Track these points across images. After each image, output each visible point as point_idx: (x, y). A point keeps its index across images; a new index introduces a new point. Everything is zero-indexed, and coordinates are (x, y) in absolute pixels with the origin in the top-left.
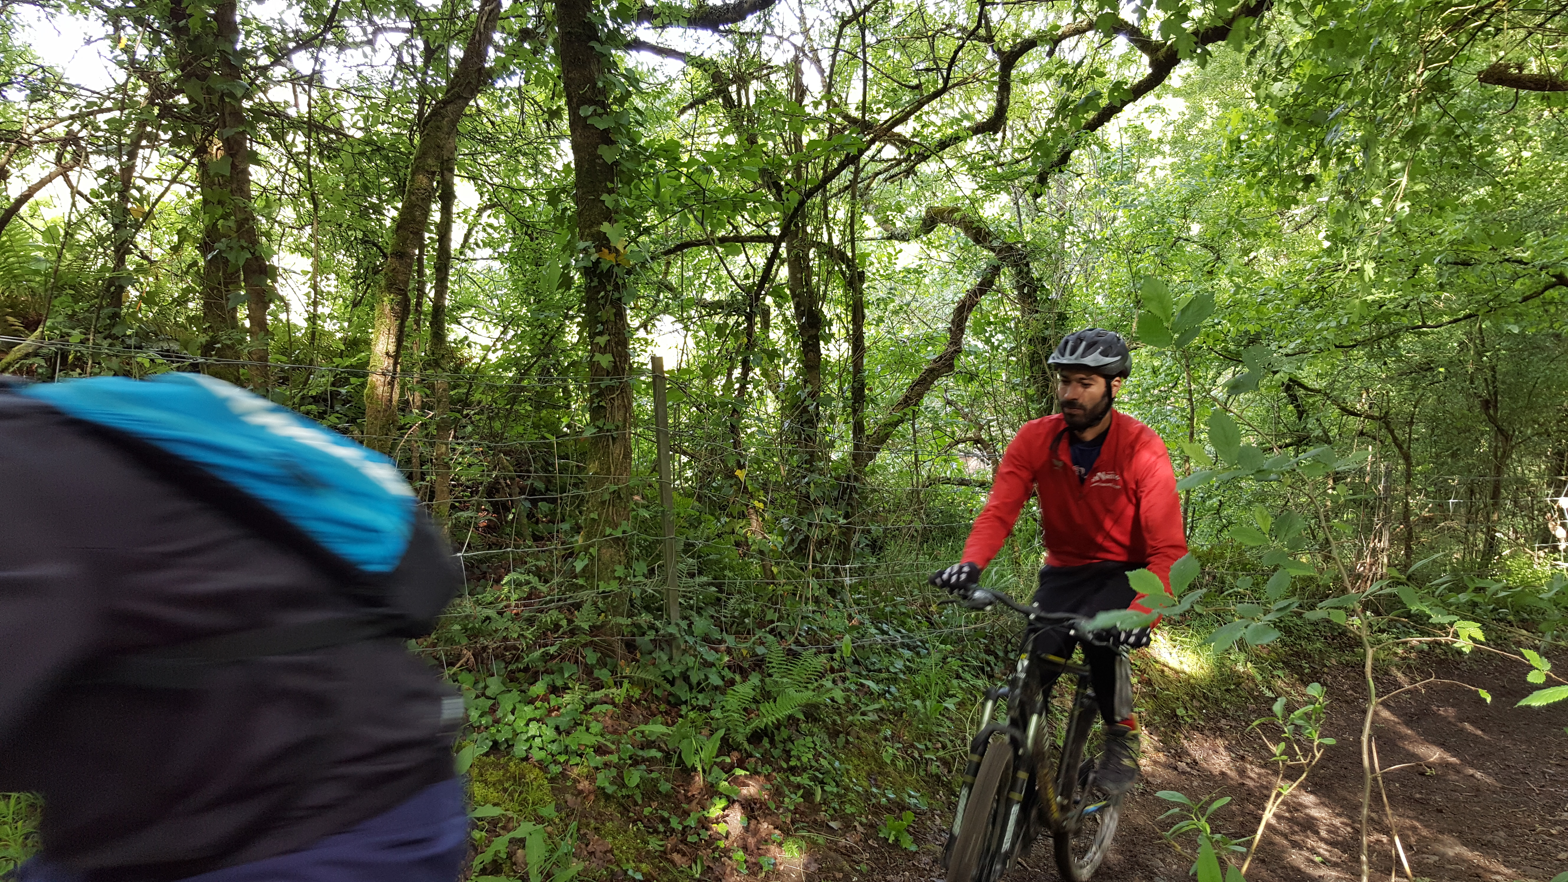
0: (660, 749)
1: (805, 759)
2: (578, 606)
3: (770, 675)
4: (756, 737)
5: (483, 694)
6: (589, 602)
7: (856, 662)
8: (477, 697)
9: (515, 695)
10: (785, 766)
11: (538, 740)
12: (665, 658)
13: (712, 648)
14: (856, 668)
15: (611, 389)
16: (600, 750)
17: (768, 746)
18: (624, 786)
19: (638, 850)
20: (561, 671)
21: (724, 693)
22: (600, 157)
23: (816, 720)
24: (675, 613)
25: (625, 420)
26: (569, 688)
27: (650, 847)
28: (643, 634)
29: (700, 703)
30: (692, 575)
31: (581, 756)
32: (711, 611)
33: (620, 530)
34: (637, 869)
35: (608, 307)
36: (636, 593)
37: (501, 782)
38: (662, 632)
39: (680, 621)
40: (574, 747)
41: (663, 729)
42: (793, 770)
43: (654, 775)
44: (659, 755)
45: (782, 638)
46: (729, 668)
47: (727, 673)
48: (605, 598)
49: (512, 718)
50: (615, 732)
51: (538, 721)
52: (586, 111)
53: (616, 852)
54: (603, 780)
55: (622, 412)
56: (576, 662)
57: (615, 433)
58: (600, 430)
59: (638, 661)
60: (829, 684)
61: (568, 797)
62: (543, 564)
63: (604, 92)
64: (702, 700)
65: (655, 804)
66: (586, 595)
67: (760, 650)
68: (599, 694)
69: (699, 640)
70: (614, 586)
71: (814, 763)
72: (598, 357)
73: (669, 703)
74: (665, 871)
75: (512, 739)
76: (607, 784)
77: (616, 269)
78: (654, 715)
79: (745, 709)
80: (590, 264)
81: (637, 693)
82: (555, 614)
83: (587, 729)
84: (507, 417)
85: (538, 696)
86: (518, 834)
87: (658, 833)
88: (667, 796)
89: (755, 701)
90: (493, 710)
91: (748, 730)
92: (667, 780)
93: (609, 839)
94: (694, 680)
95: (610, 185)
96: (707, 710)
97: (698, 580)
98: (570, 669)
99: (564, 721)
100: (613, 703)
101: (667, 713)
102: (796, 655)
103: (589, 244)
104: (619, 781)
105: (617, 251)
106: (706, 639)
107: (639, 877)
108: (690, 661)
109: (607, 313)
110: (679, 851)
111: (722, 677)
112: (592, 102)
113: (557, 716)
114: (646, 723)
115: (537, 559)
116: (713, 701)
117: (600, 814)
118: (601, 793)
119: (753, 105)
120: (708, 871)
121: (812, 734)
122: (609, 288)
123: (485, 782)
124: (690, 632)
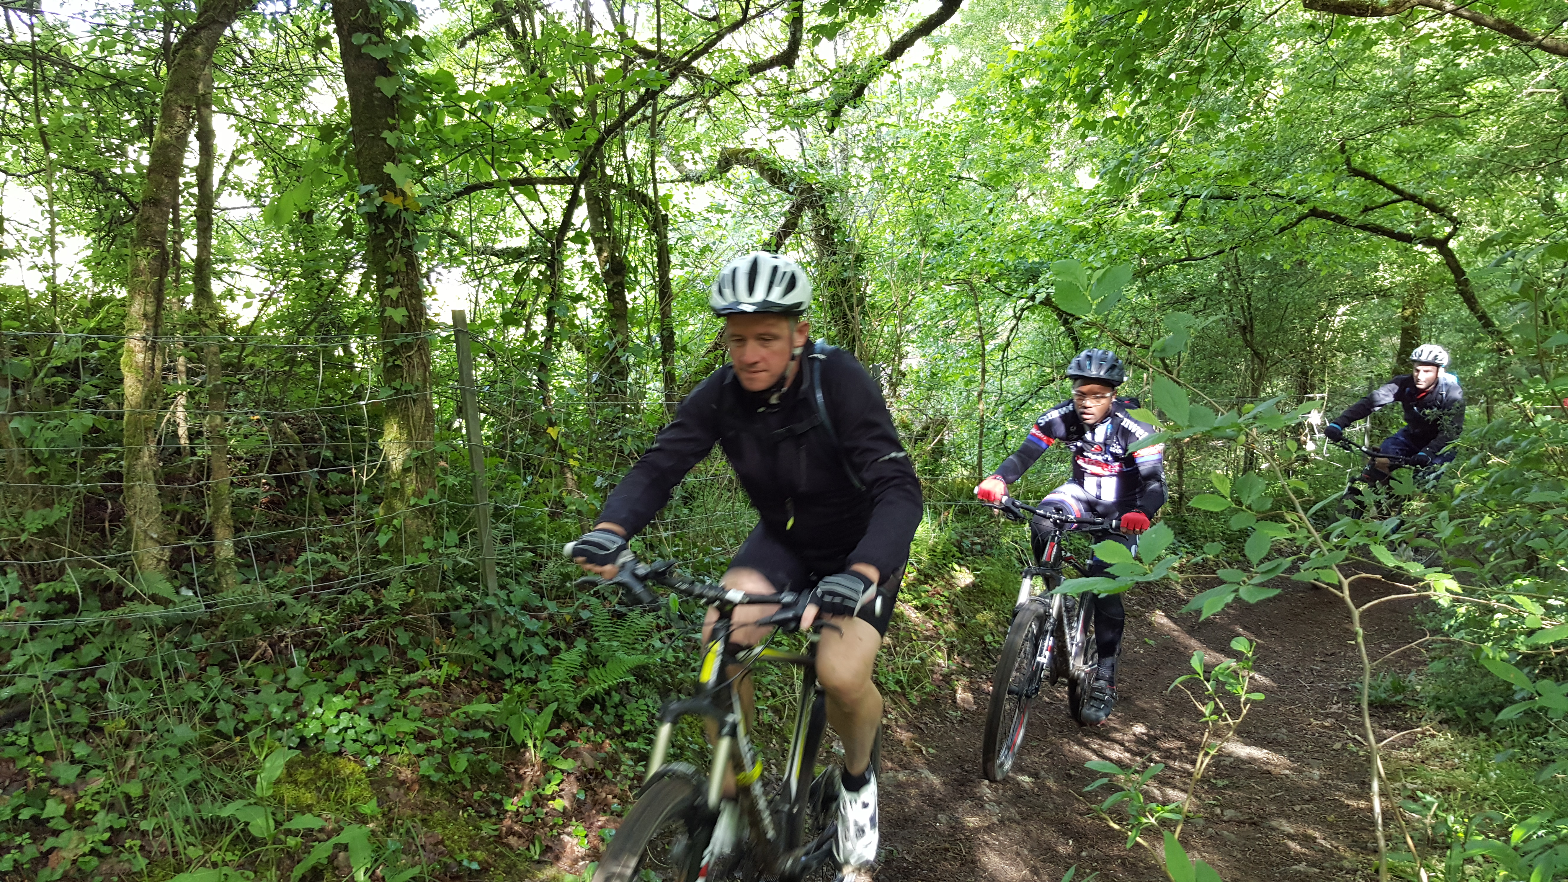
0: (486, 729)
1: (638, 723)
2: (385, 584)
3: (596, 640)
4: (586, 706)
5: (285, 688)
6: (398, 579)
7: (682, 617)
8: (278, 691)
9: (321, 686)
10: (618, 731)
11: (351, 733)
12: (484, 631)
13: (532, 617)
14: (682, 623)
15: (408, 346)
16: (420, 736)
17: (600, 713)
18: (449, 771)
19: (470, 837)
20: (370, 656)
21: (549, 662)
22: (379, 90)
23: (646, 681)
24: (492, 584)
25: (425, 380)
26: (380, 673)
27: (483, 833)
28: (458, 608)
29: (525, 675)
30: (505, 541)
31: (400, 744)
32: (528, 577)
33: (426, 498)
34: (472, 859)
35: (398, 255)
36: (447, 565)
37: (311, 780)
38: (479, 604)
39: (498, 592)
40: (392, 736)
41: (489, 707)
42: (627, 735)
43: (481, 757)
44: (486, 735)
45: (605, 599)
46: (552, 635)
47: (550, 641)
48: (413, 573)
49: (320, 711)
50: (435, 715)
51: (349, 711)
52: (359, 39)
53: (447, 843)
54: (426, 767)
55: (421, 370)
56: (387, 643)
57: (414, 395)
58: (397, 391)
59: (453, 637)
60: (658, 644)
61: (389, 789)
62: (341, 540)
63: (379, 18)
64: (528, 672)
65: (484, 787)
66: (395, 571)
67: (585, 615)
68: (415, 677)
69: (517, 608)
70: (423, 559)
71: (648, 726)
72: (390, 312)
73: (490, 678)
74: (502, 856)
75: (322, 734)
76: (432, 772)
77: (404, 214)
78: (477, 693)
79: (574, 678)
80: (375, 210)
81: (456, 671)
82: (360, 595)
83: (405, 715)
84: (285, 382)
85: (347, 685)
86: (342, 838)
87: (491, 816)
88: (498, 777)
89: (584, 667)
90: (297, 704)
91: (579, 699)
92: (495, 760)
93: (439, 830)
94: (517, 651)
95: (391, 121)
96: (534, 681)
97: (516, 545)
98: (380, 652)
99: (378, 709)
100: (430, 684)
101: (489, 689)
102: (620, 616)
103: (371, 187)
104: (445, 767)
105: (403, 194)
106: (526, 607)
107: (475, 866)
108: (513, 632)
109: (397, 263)
110: (514, 834)
111: (547, 646)
112: (365, 29)
113: (371, 703)
114: (469, 701)
115: (333, 536)
116: (539, 672)
117: (426, 803)
118: (425, 781)
119: (539, 36)
120: (547, 849)
121: (643, 697)
122: (398, 235)
123: (295, 782)
124: (509, 603)
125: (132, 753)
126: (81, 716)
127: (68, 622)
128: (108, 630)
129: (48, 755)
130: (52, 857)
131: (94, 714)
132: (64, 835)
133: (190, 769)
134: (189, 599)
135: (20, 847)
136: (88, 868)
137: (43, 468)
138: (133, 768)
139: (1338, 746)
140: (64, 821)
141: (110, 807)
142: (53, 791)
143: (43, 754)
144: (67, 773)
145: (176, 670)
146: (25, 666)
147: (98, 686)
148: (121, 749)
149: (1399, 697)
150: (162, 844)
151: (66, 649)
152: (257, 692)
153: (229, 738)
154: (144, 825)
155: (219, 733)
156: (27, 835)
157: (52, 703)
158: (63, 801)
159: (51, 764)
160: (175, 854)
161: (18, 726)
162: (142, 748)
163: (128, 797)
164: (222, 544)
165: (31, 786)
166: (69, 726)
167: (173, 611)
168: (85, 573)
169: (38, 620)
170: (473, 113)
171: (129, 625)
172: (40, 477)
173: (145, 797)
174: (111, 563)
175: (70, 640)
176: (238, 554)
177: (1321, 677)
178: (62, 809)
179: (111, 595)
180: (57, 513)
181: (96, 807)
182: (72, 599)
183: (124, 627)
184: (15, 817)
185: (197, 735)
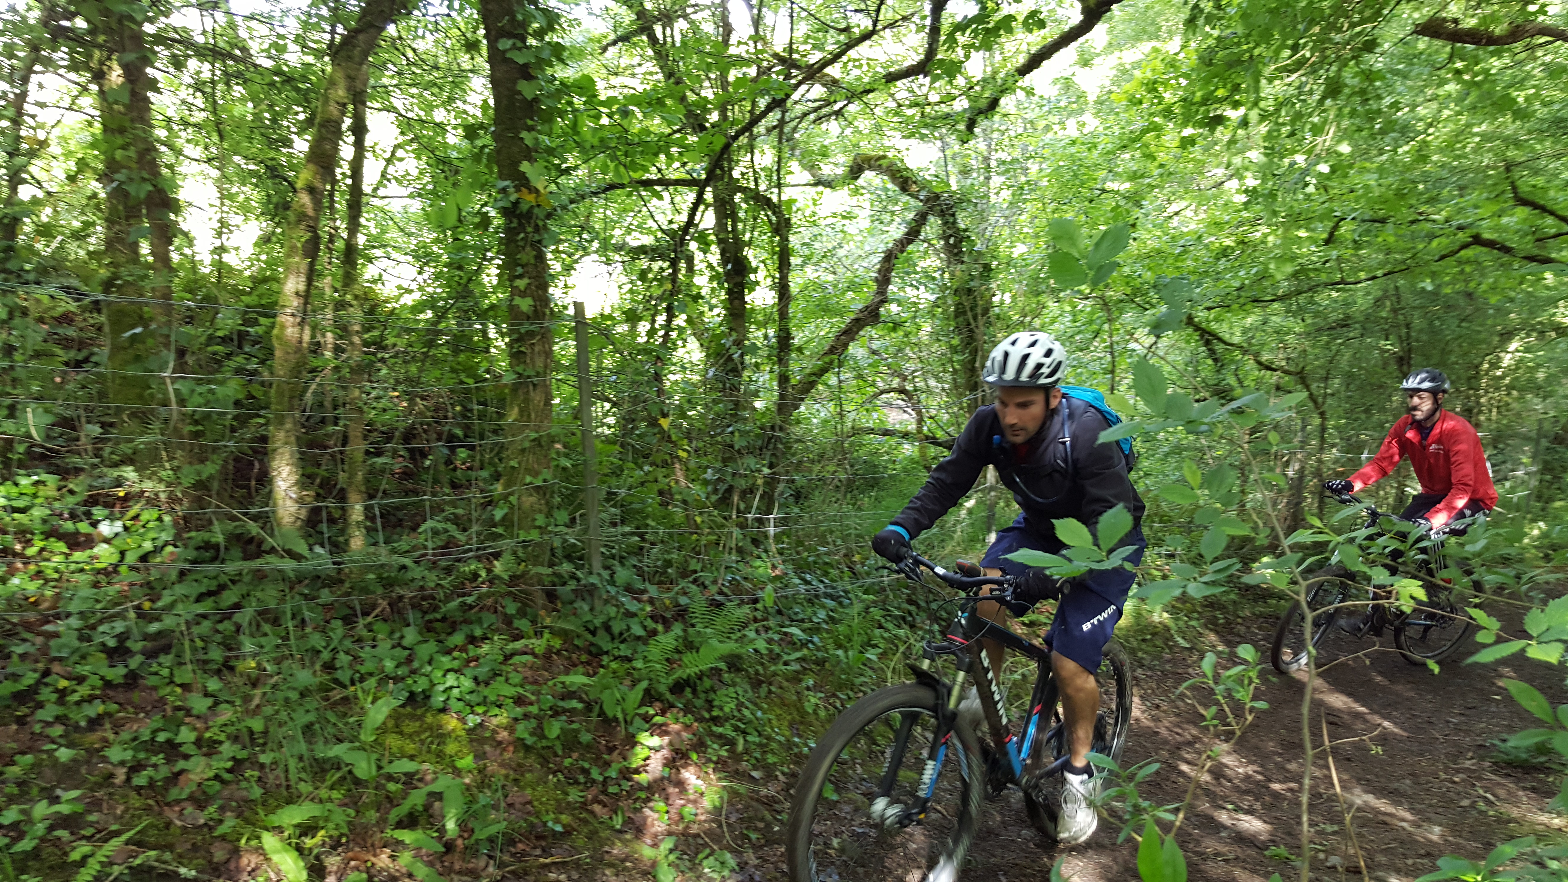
0: (581, 700)
1: (727, 710)
2: (497, 556)
3: (693, 626)
4: (678, 688)
5: (399, 645)
6: (509, 551)
7: (779, 612)
8: (393, 647)
9: (432, 645)
10: (707, 715)
11: (456, 691)
12: (586, 608)
13: (634, 598)
14: (779, 618)
15: (531, 334)
16: (519, 701)
17: (690, 696)
18: (543, 737)
19: (557, 801)
20: (480, 621)
21: (646, 643)
22: (520, 92)
23: (739, 670)
24: (597, 563)
25: (546, 367)
26: (488, 639)
27: (570, 799)
28: (564, 584)
29: (622, 653)
30: (614, 525)
31: (500, 706)
32: (634, 561)
33: (541, 478)
34: (557, 821)
35: (528, 249)
36: (557, 543)
37: (416, 733)
38: (583, 582)
39: (602, 571)
40: (492, 698)
41: (584, 680)
42: (715, 720)
43: (575, 726)
44: (580, 706)
45: (705, 587)
46: (652, 618)
47: (649, 623)
48: (525, 547)
49: (429, 668)
50: (535, 682)
51: (456, 671)
52: (505, 44)
53: (536, 803)
54: (522, 730)
55: (542, 358)
56: (495, 612)
57: (535, 380)
58: (520, 375)
59: (558, 611)
60: (752, 635)
61: (487, 748)
62: (461, 512)
63: (524, 25)
64: (624, 650)
65: (575, 755)
66: (506, 544)
67: (683, 600)
68: (518, 645)
69: (621, 590)
70: (534, 535)
71: (736, 713)
72: (518, 301)
73: (590, 653)
74: (585, 822)
75: (429, 690)
76: (526, 736)
77: (536, 211)
78: (575, 665)
79: (668, 660)
80: (509, 205)
81: (557, 643)
82: (473, 564)
83: (507, 680)
84: (423, 361)
85: (456, 647)
86: (436, 787)
87: (579, 784)
88: (588, 747)
89: (678, 651)
90: (409, 660)
91: (671, 680)
92: (588, 731)
93: (529, 791)
94: (617, 628)
95: (530, 122)
96: (629, 660)
97: (621, 529)
98: (489, 618)
99: (483, 671)
100: (533, 654)
101: (588, 663)
102: (719, 605)
103: (507, 183)
104: (539, 732)
105: (537, 191)
106: (629, 589)
107: (559, 828)
108: (612, 611)
109: (525, 257)
110: (599, 802)
111: (645, 627)
112: (510, 35)
113: (476, 667)
114: (567, 673)
115: (455, 507)
116: (635, 651)
117: (520, 765)
118: (520, 744)
119: (678, 44)
120: (629, 821)
121: (734, 685)
122: (529, 229)
123: (401, 733)
124: (612, 582)
125: (258, 692)
126: (216, 654)
127: (211, 568)
128: (247, 579)
129: (185, 687)
130: (182, 778)
131: (228, 654)
132: (193, 759)
133: (308, 711)
134: (319, 556)
135: (155, 766)
136: (211, 792)
137: (200, 428)
138: (258, 706)
139: (1465, 803)
140: (193, 747)
141: (235, 739)
142: (187, 720)
143: (180, 685)
144: (200, 704)
145: (303, 621)
146: (172, 605)
147: (233, 628)
148: (248, 688)
149: (1543, 759)
150: (277, 777)
151: (210, 594)
152: (374, 647)
153: (345, 687)
154: (264, 758)
155: (336, 681)
156: (161, 756)
157: (192, 641)
158: (195, 729)
159: (189, 695)
160: (288, 787)
161: (162, 659)
162: (267, 689)
163: (251, 732)
164: (353, 508)
165: (169, 712)
166: (206, 662)
167: (305, 566)
168: (231, 526)
169: (187, 566)
170: (610, 116)
171: (266, 577)
172: (196, 435)
173: (265, 733)
174: (254, 518)
175: (213, 585)
176: (367, 517)
177: (1457, 729)
178: (192, 736)
179: (252, 548)
180: (210, 469)
181: (222, 737)
182: (216, 547)
183: (260, 576)
184: (153, 740)
185: (317, 680)
